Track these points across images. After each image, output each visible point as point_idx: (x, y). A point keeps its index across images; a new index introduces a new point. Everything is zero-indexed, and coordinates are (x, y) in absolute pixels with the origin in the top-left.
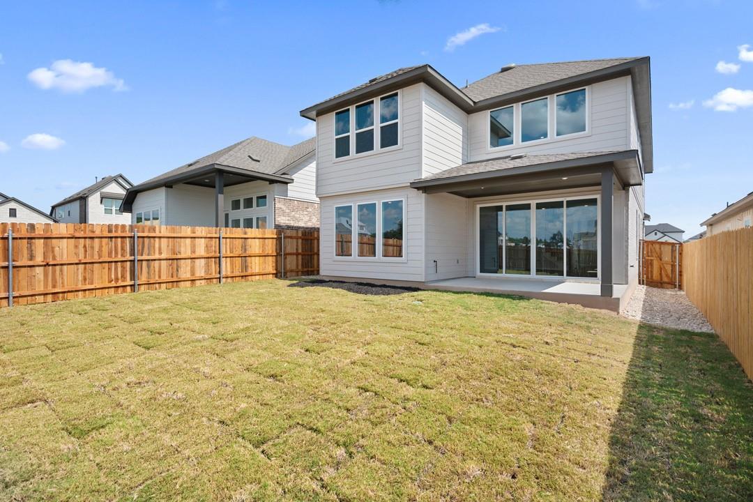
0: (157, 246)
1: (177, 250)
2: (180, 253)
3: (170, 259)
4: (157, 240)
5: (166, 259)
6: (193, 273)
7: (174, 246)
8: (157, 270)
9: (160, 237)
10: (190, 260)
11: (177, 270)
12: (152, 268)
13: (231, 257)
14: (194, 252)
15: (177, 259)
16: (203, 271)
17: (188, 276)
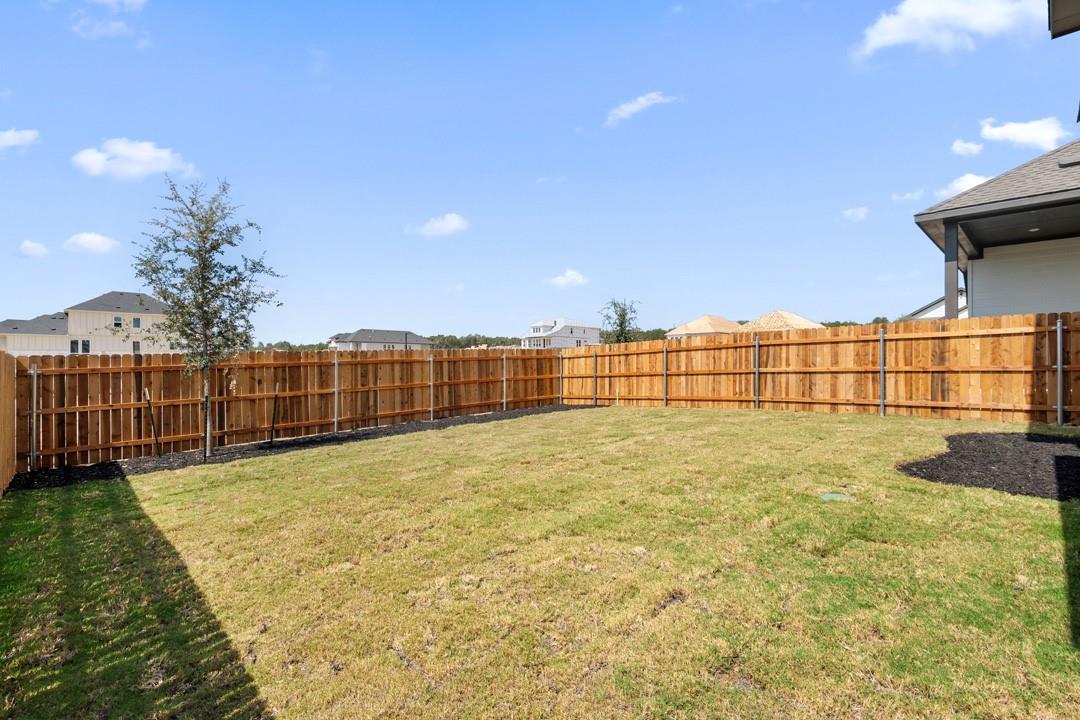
0: (784, 355)
1: (810, 361)
2: (815, 366)
3: (800, 373)
4: (784, 348)
5: (796, 373)
6: (834, 394)
7: (806, 356)
8: (784, 386)
9: (788, 345)
10: (829, 375)
11: (810, 388)
12: (777, 383)
13: (906, 372)
14: (836, 362)
15: (810, 373)
16: (852, 391)
17: (827, 397)
